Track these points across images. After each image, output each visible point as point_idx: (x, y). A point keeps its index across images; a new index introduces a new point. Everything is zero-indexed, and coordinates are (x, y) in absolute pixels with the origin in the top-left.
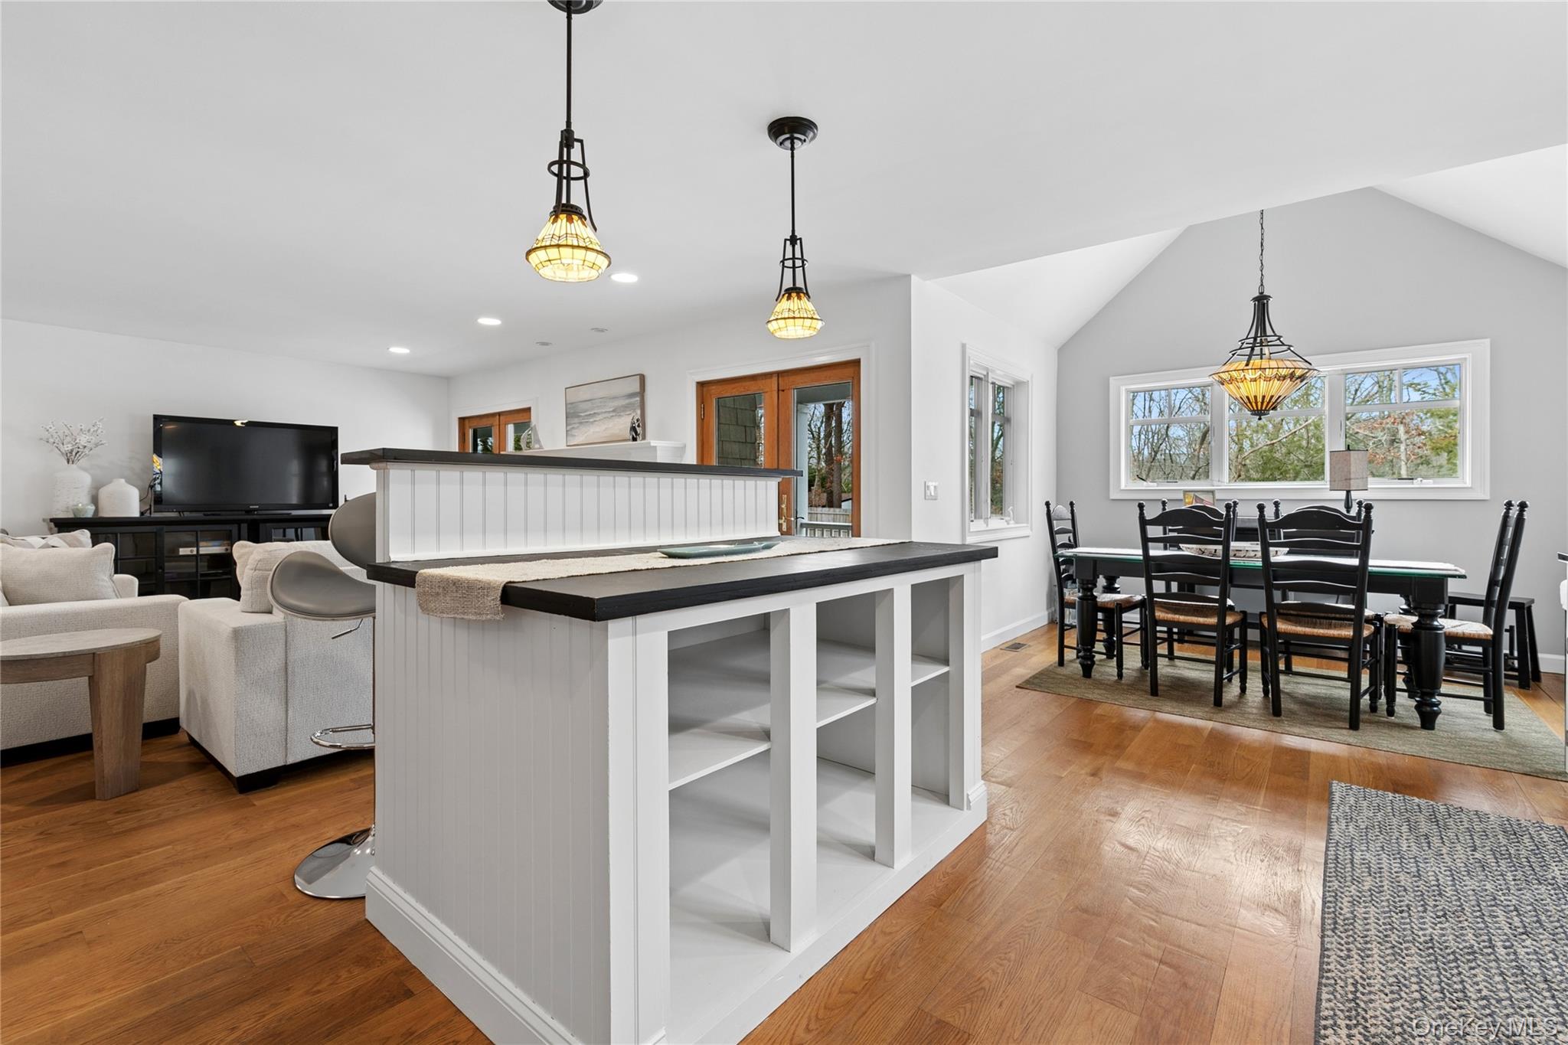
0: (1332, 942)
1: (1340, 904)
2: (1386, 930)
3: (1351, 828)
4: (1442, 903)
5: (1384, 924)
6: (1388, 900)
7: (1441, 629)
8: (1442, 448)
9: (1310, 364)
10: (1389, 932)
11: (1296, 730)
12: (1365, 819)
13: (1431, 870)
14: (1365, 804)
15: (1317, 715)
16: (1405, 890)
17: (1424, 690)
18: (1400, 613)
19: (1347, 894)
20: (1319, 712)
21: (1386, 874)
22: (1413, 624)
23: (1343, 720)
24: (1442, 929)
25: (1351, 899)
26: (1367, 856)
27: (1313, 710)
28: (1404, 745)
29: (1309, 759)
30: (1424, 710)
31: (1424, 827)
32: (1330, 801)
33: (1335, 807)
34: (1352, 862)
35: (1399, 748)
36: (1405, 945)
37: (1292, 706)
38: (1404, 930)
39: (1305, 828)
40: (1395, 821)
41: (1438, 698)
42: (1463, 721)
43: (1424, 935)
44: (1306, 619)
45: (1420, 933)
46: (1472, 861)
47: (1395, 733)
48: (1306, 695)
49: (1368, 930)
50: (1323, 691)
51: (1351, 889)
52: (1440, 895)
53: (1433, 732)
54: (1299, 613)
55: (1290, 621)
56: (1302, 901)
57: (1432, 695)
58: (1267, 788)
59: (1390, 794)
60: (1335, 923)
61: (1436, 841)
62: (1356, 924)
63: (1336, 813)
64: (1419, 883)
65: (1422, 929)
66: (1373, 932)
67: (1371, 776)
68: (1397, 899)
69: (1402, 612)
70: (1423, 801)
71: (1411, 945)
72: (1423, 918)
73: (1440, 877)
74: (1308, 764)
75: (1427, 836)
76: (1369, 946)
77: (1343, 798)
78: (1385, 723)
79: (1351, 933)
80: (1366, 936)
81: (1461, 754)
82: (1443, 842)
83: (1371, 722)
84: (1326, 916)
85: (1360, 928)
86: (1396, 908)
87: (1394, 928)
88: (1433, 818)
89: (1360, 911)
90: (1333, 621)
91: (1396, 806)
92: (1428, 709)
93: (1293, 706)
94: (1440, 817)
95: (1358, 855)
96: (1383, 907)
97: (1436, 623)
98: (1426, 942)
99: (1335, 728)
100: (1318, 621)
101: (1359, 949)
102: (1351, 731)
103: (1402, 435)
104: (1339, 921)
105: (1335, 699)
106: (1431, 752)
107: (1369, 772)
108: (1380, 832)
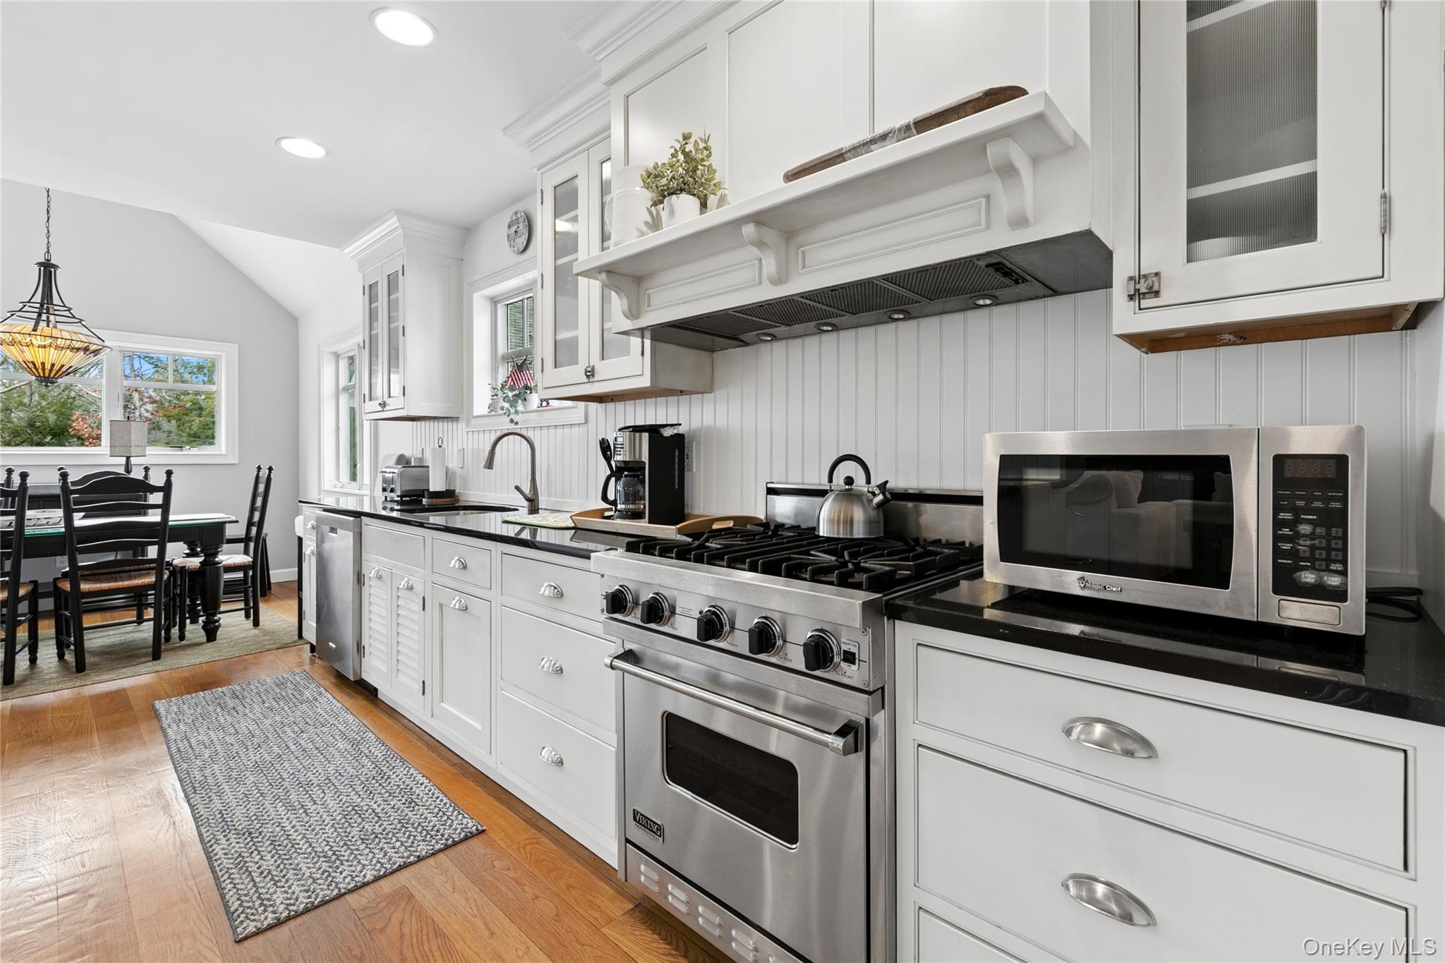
0: (196, 799)
1: (192, 776)
2: (228, 773)
3: (181, 727)
4: (256, 740)
5: (226, 770)
6: (223, 756)
7: (220, 563)
8: (171, 416)
9: (103, 341)
10: (231, 773)
11: (105, 677)
12: (190, 716)
13: (243, 726)
14: (186, 707)
15: (120, 659)
16: (232, 745)
17: (209, 612)
18: (184, 557)
19: (195, 767)
20: (123, 656)
21: (216, 742)
22: (200, 563)
23: (146, 655)
24: (260, 754)
25: (199, 769)
26: (200, 738)
27: (114, 657)
28: (198, 658)
29: (127, 694)
30: (209, 627)
31: (231, 703)
32: (157, 716)
33: (164, 719)
34: (191, 747)
35: (196, 661)
36: (242, 774)
37: (92, 659)
38: (239, 766)
39: (145, 743)
40: (210, 708)
41: (219, 616)
42: (233, 628)
43: (252, 763)
44: (106, 576)
45: (249, 763)
46: (265, 710)
47: (189, 651)
48: (101, 646)
49: (217, 779)
50: (117, 639)
51: (197, 763)
52: (253, 736)
53: (216, 642)
54: (94, 572)
55: (90, 580)
56: (164, 789)
57: (215, 615)
58: (97, 730)
59: (201, 693)
60: (194, 788)
61: (240, 708)
62: (208, 781)
63: (165, 722)
64: (239, 737)
65: (249, 760)
66: (221, 778)
67: (182, 688)
68: (229, 753)
69: (185, 556)
70: (224, 689)
71: (246, 772)
72: (247, 754)
73: (250, 727)
74: (128, 698)
75: (234, 708)
76: (221, 787)
77: (168, 711)
78: (179, 647)
79: (207, 787)
80: (218, 783)
81: (238, 650)
82: (245, 707)
83: (168, 650)
84: (186, 787)
85: (212, 781)
86: (230, 758)
87: (233, 769)
88: (235, 696)
89: (208, 772)
90: (132, 573)
91: (208, 699)
92: (212, 626)
93: (96, 659)
94: (238, 693)
95: (193, 741)
96: (222, 761)
97: (217, 559)
98: (254, 766)
99: (140, 664)
100: (118, 575)
101: (215, 793)
102: (155, 662)
103: (137, 402)
104: (196, 785)
105: (132, 641)
106: (220, 656)
107: (180, 685)
108: (203, 719)
